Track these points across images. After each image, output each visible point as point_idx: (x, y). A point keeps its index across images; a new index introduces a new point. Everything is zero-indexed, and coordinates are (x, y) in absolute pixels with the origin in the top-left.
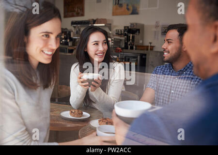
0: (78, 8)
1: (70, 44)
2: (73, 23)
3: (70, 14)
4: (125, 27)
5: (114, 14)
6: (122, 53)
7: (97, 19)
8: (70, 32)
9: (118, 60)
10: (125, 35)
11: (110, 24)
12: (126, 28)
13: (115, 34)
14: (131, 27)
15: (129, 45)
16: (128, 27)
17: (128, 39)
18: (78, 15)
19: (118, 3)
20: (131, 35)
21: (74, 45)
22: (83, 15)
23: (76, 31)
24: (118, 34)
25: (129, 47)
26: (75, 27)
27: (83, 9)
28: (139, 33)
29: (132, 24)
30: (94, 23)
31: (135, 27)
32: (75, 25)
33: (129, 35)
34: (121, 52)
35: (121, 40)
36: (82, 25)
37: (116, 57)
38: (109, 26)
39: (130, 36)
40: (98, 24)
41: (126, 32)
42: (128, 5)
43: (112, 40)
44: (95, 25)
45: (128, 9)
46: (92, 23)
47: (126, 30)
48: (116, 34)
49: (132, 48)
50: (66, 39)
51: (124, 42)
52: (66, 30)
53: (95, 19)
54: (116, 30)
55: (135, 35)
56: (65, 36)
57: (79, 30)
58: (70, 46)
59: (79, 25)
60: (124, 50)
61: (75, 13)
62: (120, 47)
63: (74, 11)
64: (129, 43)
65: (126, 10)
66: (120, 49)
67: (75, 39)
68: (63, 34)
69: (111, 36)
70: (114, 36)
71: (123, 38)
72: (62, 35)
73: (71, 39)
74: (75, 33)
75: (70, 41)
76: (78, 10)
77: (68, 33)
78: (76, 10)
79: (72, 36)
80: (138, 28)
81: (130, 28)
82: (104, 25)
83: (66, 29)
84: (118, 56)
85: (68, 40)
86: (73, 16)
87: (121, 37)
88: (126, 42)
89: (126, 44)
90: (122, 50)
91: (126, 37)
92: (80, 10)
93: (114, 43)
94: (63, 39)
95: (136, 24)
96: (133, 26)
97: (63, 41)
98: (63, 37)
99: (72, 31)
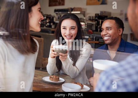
1: (53, 27)
2: (56, 11)
3: (54, 3)
4: (96, 14)
5: (88, 4)
6: (93, 35)
7: (74, 8)
8: (53, 18)
9: (89, 40)
10: (96, 20)
11: (85, 12)
12: (97, 15)
13: (88, 19)
14: (101, 14)
15: (99, 28)
16: (98, 14)
17: (98, 24)
18: (60, 4)
22: (63, 4)
23: (57, 17)
24: (90, 20)
25: (99, 30)
26: (57, 14)
29: (101, 12)
30: (72, 11)
31: (104, 15)
32: (57, 12)
33: (99, 20)
34: (92, 33)
35: (93, 24)
36: (63, 12)
37: (87, 37)
38: (84, 13)
39: (100, 22)
40: (75, 11)
41: (97, 18)
43: (85, 24)
46: (70, 10)
47: (97, 16)
48: (89, 19)
50: (50, 22)
51: (95, 26)
52: (50, 16)
53: (73, 7)
54: (89, 17)
56: (49, 20)
57: (60, 16)
58: (53, 29)
59: (60, 12)
60: (95, 32)
61: (57, 3)
62: (91, 30)
63: (57, 1)
64: (99, 27)
65: (97, 1)
66: (91, 31)
67: (57, 23)
68: (48, 19)
69: (85, 21)
70: (87, 21)
71: (94, 23)
73: (54, 23)
74: (57, 18)
75: (53, 24)
76: (60, 1)
77: (51, 18)
80: (106, 15)
81: (99, 15)
82: (79, 12)
83: (50, 15)
84: (90, 37)
85: (52, 24)
86: (55, 5)
87: (92, 22)
88: (97, 26)
89: (96, 28)
90: (93, 32)
91: (96, 22)
93: (87, 26)
94: (48, 23)
95: (105, 12)
96: (102, 13)
97: (48, 24)
98: (48, 21)
99: (55, 17)
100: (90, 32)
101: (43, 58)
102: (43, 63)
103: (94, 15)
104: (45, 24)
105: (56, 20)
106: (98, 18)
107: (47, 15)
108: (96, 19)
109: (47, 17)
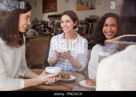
0: (52, 6)
1: (48, 31)
2: (49, 17)
3: (47, 10)
4: (86, 18)
10: (86, 24)
12: (87, 19)
15: (89, 30)
16: (88, 18)
17: (88, 26)
18: (52, 11)
19: (81, 2)
20: (91, 24)
22: (56, 11)
24: (81, 23)
25: (89, 32)
26: (50, 19)
27: (56, 7)
28: (96, 22)
31: (93, 18)
33: (89, 24)
35: (83, 27)
36: (56, 18)
41: (87, 22)
42: (87, 3)
45: (88, 6)
49: (91, 33)
50: (44, 27)
51: (85, 29)
52: (44, 22)
54: (80, 21)
55: (93, 24)
56: (44, 25)
57: (54, 21)
61: (50, 10)
63: (50, 8)
65: (86, 7)
67: (51, 27)
72: (42, 25)
74: (51, 23)
75: (47, 29)
76: (52, 8)
77: (46, 23)
78: (52, 7)
79: (48, 26)
80: (95, 19)
81: (89, 19)
83: (44, 21)
85: (46, 29)
86: (49, 12)
87: (83, 25)
88: (87, 28)
92: (54, 7)
95: (94, 16)
96: (91, 17)
97: (43, 29)
98: (42, 26)
99: (49, 22)
103: (84, 19)
104: (40, 29)
105: (50, 25)
107: (42, 21)
109: (42, 23)
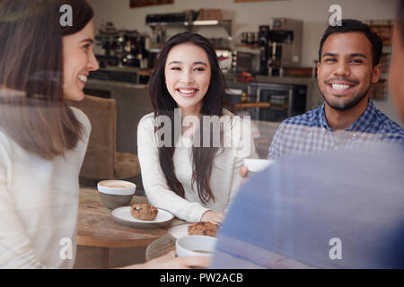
1: (144, 64)
2: (150, 19)
4: (261, 27)
6: (254, 84)
7: (202, 10)
8: (143, 39)
9: (244, 99)
10: (262, 44)
11: (230, 21)
12: (264, 29)
13: (239, 42)
14: (274, 26)
15: (271, 65)
16: (268, 27)
17: (268, 53)
20: (274, 45)
21: (151, 66)
22: (169, 1)
23: (155, 36)
24: (246, 42)
25: (270, 70)
26: (153, 28)
28: (292, 39)
29: (276, 21)
30: (195, 19)
31: (283, 28)
32: (154, 24)
33: (270, 44)
34: (251, 81)
35: (252, 56)
36: (171, 24)
37: (238, 92)
38: (227, 25)
39: (272, 47)
40: (202, 20)
41: (263, 39)
43: (233, 55)
44: (196, 23)
46: (191, 17)
47: (263, 33)
48: (243, 42)
49: (276, 73)
50: (134, 52)
51: (258, 60)
52: (134, 35)
53: (196, 8)
54: (243, 34)
55: (283, 45)
56: (133, 46)
57: (164, 34)
58: (144, 70)
59: (163, 24)
60: (259, 78)
62: (248, 72)
64: (269, 62)
66: (248, 75)
67: (155, 54)
68: (129, 43)
69: (232, 47)
70: (237, 45)
71: (257, 51)
72: (126, 45)
73: (146, 54)
74: (155, 40)
75: (143, 58)
77: (138, 40)
79: (147, 47)
80: (289, 29)
81: (271, 28)
82: (215, 22)
83: (135, 32)
84: (245, 91)
85: (140, 56)
86: (149, 4)
87: (253, 48)
88: (264, 59)
89: (263, 64)
90: (252, 79)
91: (263, 48)
93: (237, 61)
94: (128, 53)
95: (286, 20)
96: (278, 24)
97: (129, 57)
98: (128, 49)
99: (149, 37)
100: (246, 77)
101: (117, 154)
102: (117, 167)
103: (256, 30)
104: (120, 56)
105: (152, 46)
106: (266, 37)
107: (127, 32)
108: (263, 42)
109: (126, 38)
